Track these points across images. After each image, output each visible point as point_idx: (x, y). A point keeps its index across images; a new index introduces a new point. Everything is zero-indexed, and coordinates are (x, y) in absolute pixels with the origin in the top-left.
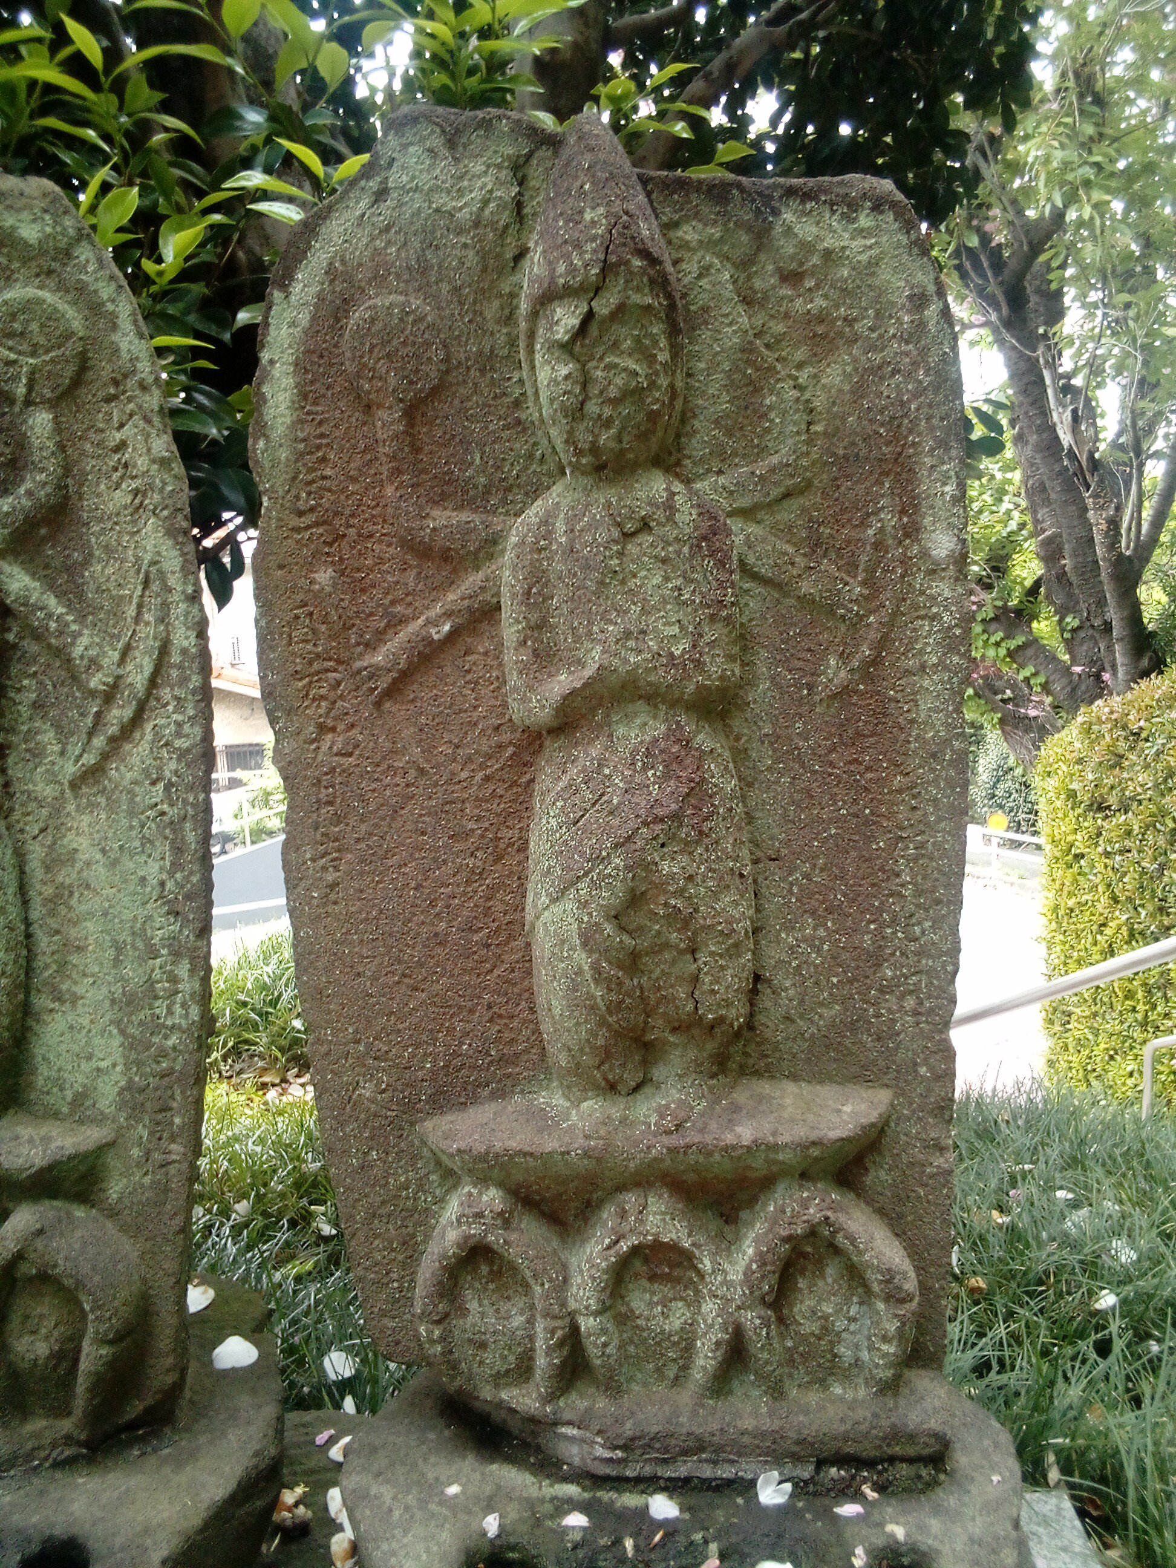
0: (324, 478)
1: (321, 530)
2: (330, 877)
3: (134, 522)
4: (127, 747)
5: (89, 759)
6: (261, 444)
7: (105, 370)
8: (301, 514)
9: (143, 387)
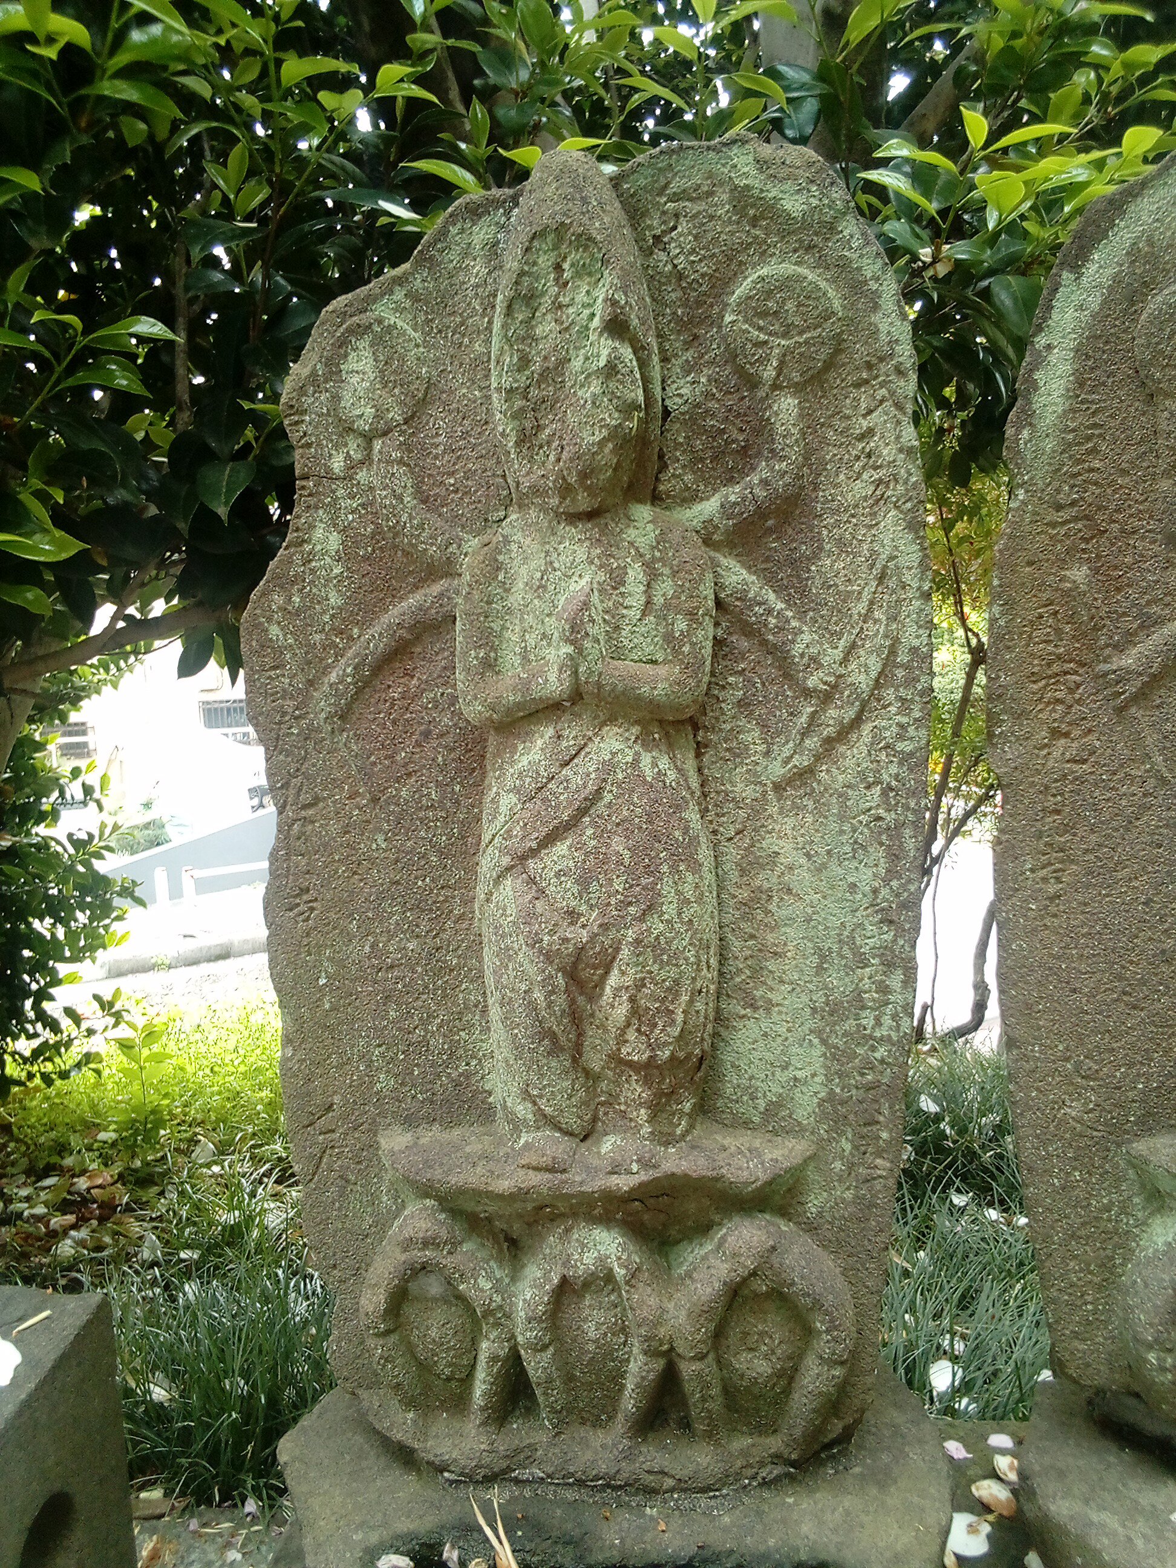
0: (1091, 470)
1: (1080, 526)
2: (1052, 888)
3: (874, 515)
4: (842, 749)
5: (802, 761)
6: (1025, 434)
7: (860, 351)
8: (1059, 508)
9: (900, 372)
